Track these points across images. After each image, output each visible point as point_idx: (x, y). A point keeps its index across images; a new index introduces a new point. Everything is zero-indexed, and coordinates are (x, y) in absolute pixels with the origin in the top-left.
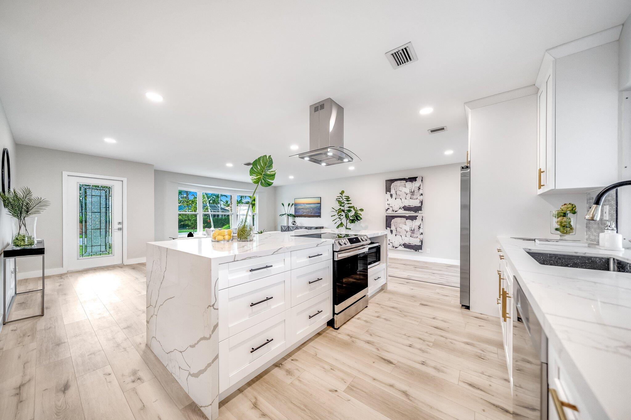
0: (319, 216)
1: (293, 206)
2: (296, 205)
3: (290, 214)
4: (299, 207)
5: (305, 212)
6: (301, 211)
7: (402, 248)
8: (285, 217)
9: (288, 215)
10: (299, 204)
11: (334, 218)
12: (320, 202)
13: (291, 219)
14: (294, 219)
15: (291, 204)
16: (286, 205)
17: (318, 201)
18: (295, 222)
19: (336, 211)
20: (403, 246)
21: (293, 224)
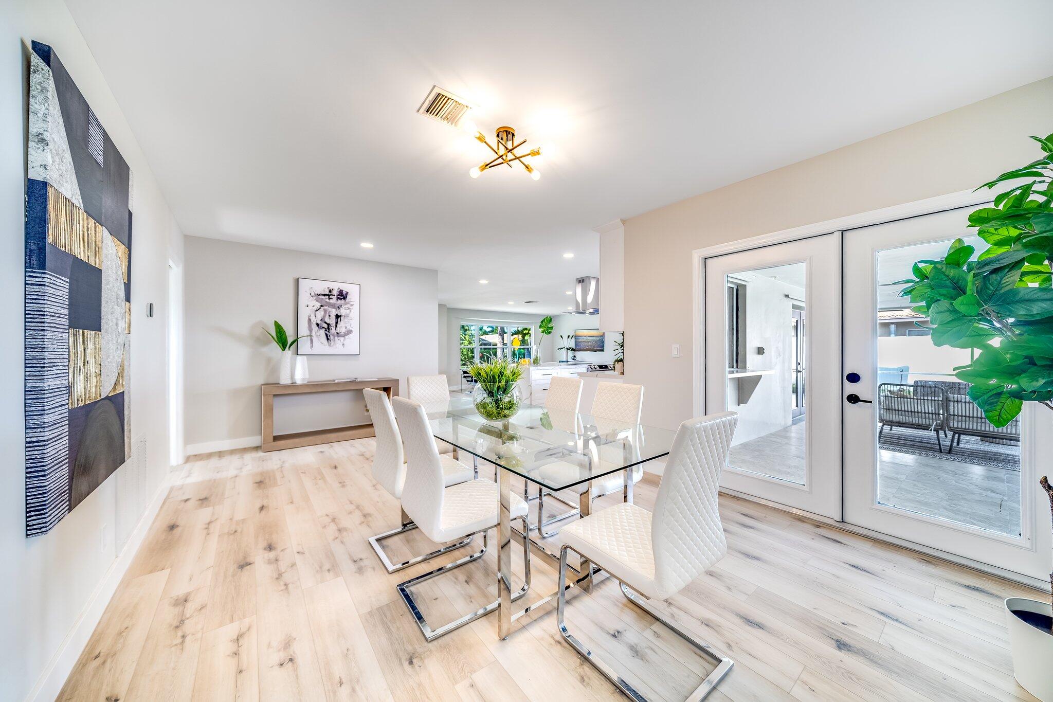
1: (574, 338)
2: (576, 337)
3: (570, 348)
4: (580, 340)
5: (587, 345)
6: (582, 344)
8: (564, 351)
9: (567, 349)
11: (617, 352)
12: (602, 335)
13: (571, 353)
14: (574, 353)
15: (571, 337)
16: (565, 337)
18: (575, 356)
19: (619, 344)
21: (573, 359)
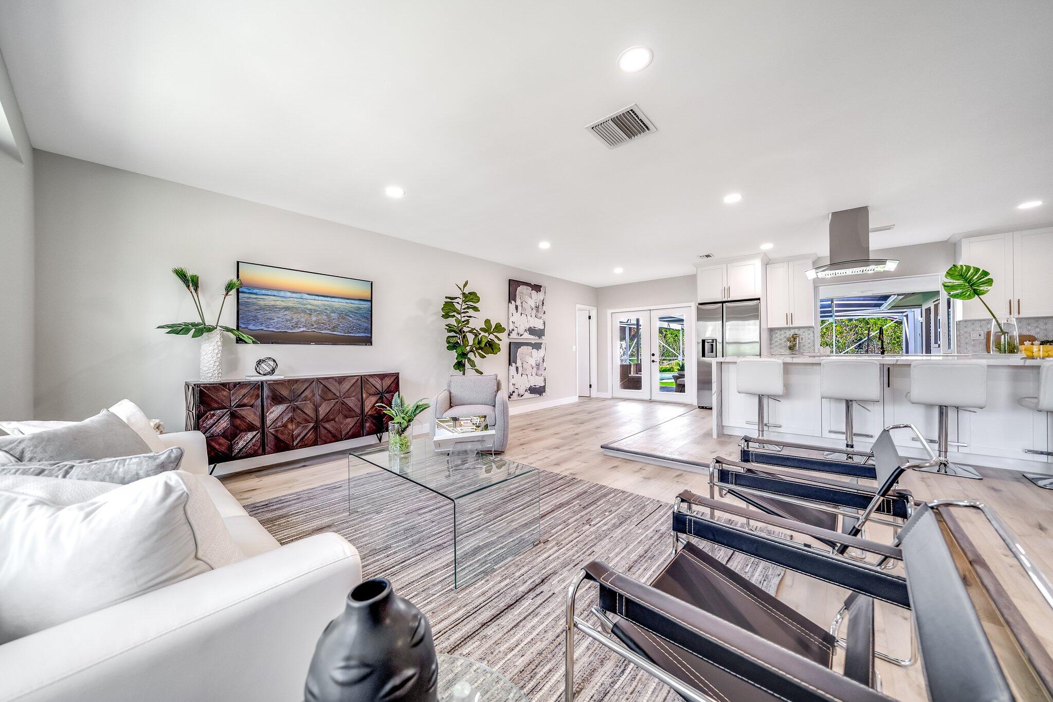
0: (368, 341)
7: (528, 395)
10: (268, 289)
12: (367, 295)
17: (364, 292)
20: (529, 391)
